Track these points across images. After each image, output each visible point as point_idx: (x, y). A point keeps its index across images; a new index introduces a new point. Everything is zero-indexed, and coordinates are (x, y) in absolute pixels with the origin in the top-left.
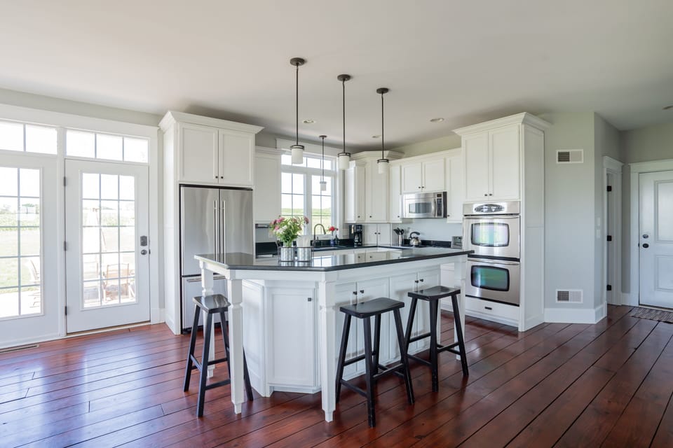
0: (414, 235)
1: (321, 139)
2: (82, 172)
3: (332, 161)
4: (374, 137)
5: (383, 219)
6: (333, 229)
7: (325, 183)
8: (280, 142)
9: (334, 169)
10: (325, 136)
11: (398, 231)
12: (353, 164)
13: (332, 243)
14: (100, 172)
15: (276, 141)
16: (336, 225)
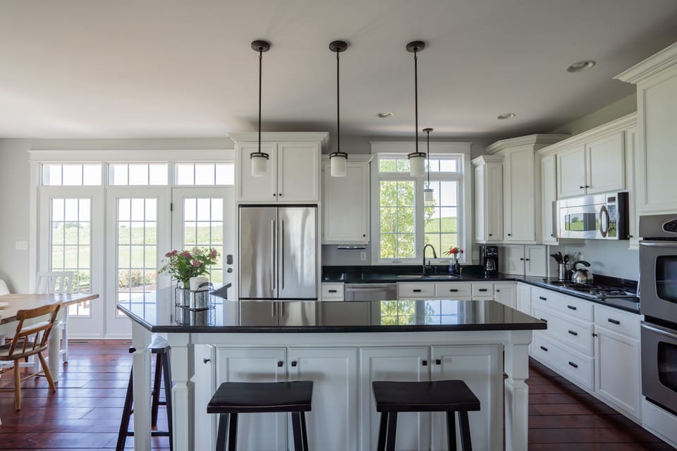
0: (580, 266)
1: (426, 132)
2: (184, 198)
3: (457, 159)
4: (500, 117)
5: (529, 237)
6: (455, 251)
7: (431, 190)
8: (375, 146)
9: (459, 171)
10: (431, 129)
11: (558, 258)
12: (480, 161)
13: (450, 270)
14: (197, 197)
15: (370, 144)
16: (461, 245)
